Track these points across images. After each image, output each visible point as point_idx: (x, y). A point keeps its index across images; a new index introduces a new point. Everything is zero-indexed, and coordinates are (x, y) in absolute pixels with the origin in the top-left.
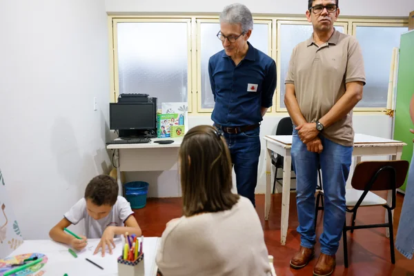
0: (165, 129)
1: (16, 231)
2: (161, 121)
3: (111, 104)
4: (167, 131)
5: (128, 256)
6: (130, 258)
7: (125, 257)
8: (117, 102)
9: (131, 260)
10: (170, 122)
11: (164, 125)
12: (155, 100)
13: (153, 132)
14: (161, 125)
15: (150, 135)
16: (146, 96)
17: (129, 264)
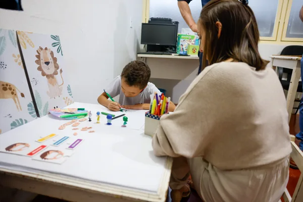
0: (184, 47)
1: (69, 92)
2: (181, 40)
3: (143, 24)
4: (185, 49)
5: (155, 112)
6: (156, 113)
7: (152, 112)
8: (147, 22)
9: (157, 115)
10: (188, 42)
11: (183, 44)
12: (177, 23)
13: (174, 49)
14: (181, 43)
15: (171, 51)
16: (170, 20)
17: (155, 118)
